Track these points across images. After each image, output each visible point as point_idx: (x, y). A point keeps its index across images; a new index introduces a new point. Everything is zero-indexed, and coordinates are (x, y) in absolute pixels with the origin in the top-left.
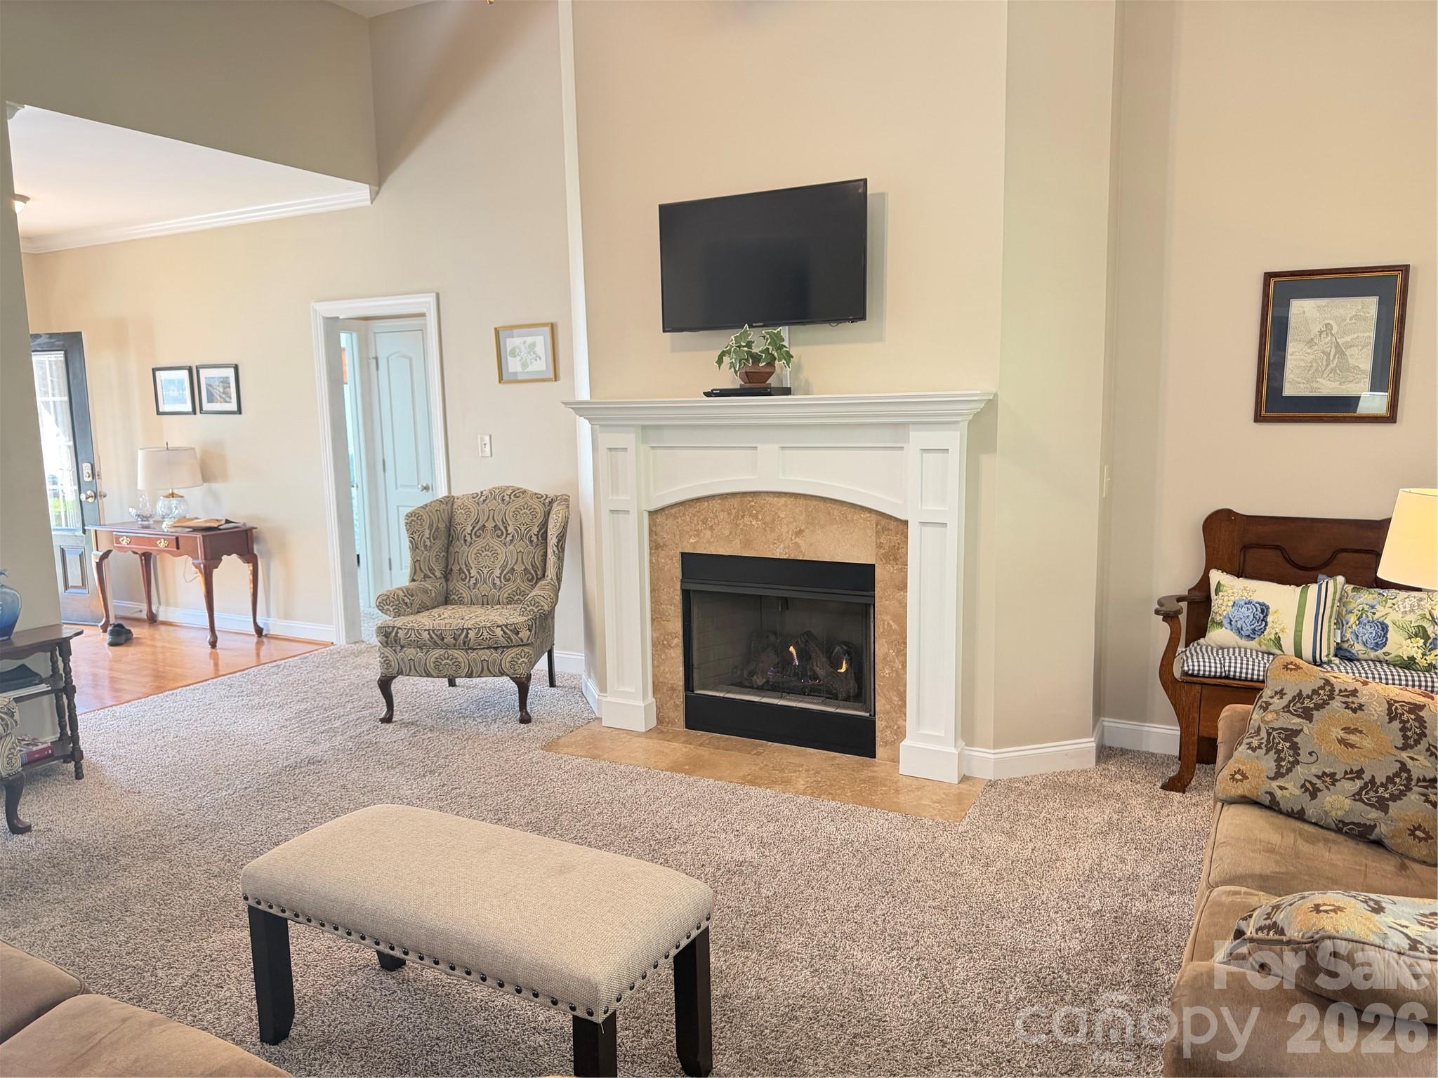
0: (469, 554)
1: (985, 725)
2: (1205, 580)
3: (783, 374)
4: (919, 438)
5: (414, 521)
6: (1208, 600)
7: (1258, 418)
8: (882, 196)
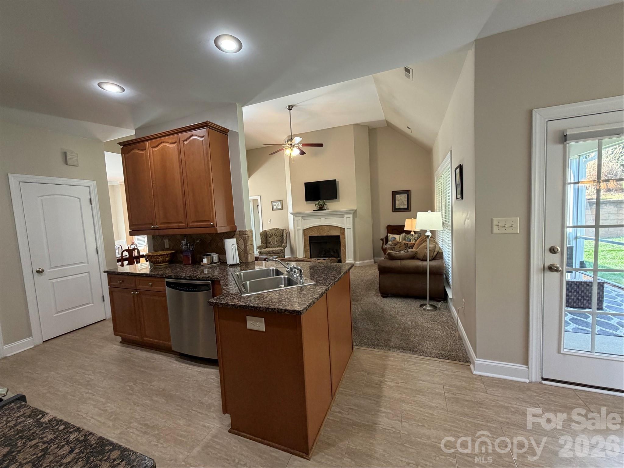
0: (270, 239)
1: (358, 258)
2: (387, 235)
3: (325, 207)
4: (346, 216)
5: (261, 234)
6: (388, 238)
7: (393, 212)
8: (338, 181)
